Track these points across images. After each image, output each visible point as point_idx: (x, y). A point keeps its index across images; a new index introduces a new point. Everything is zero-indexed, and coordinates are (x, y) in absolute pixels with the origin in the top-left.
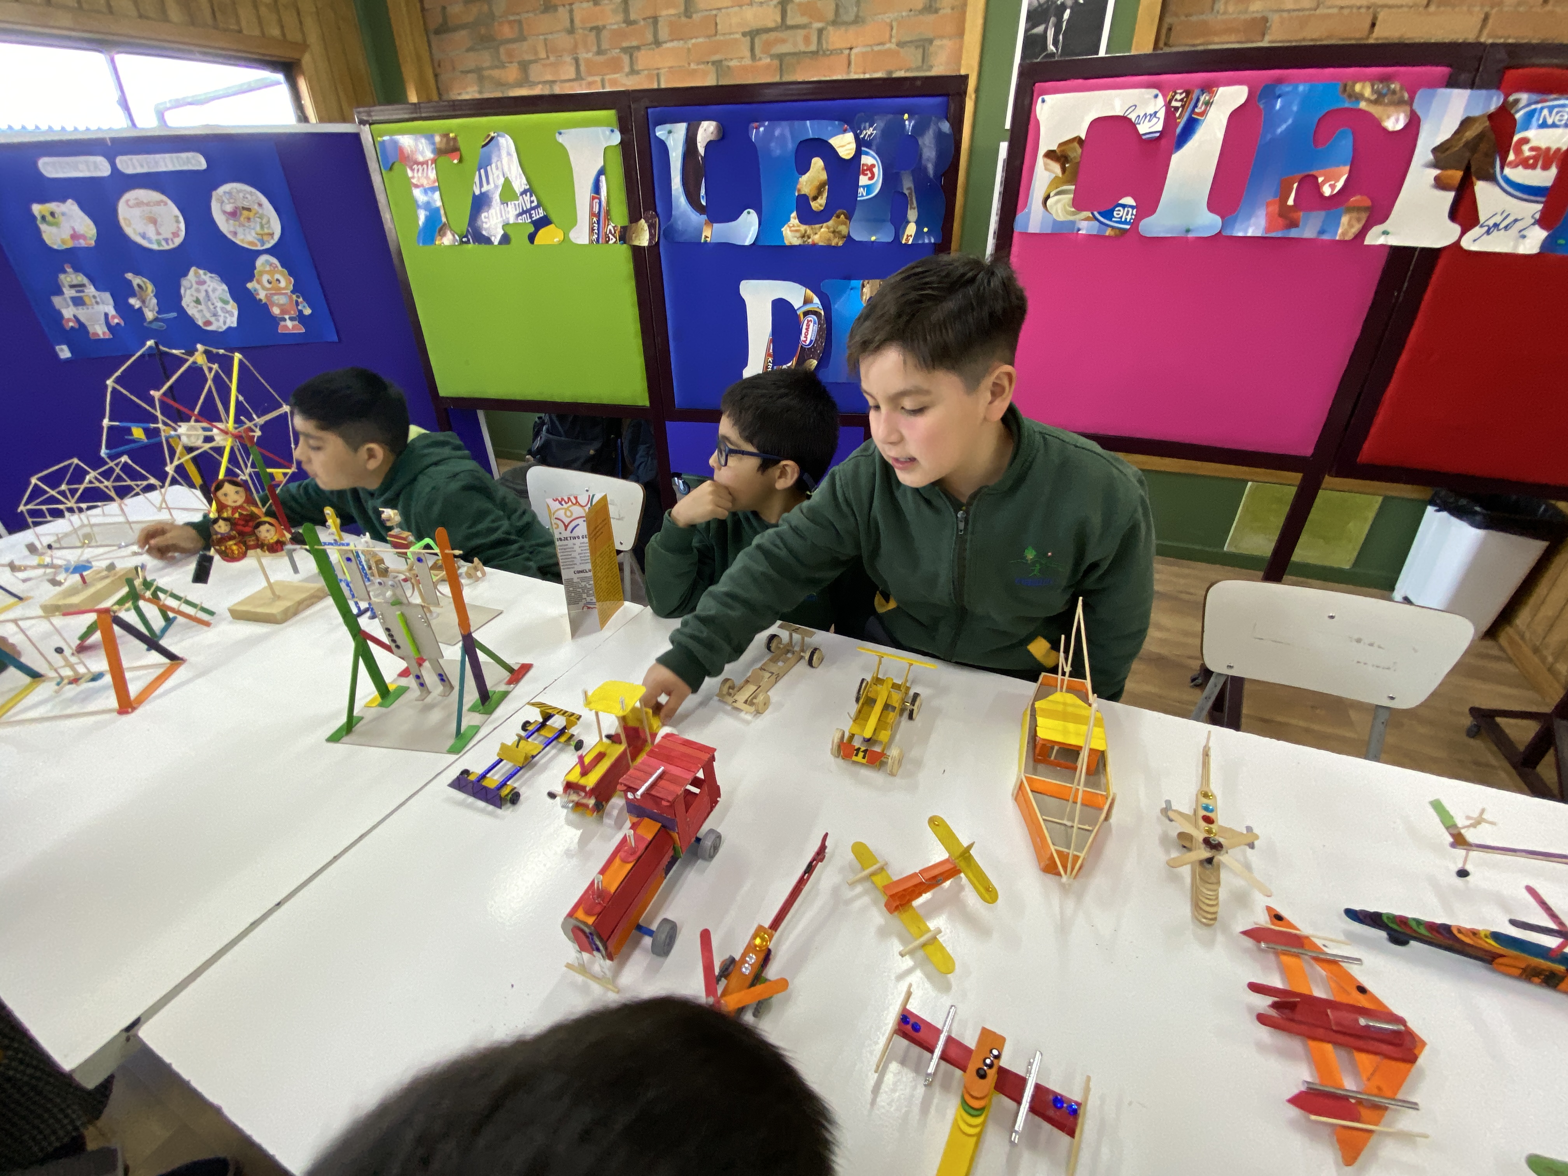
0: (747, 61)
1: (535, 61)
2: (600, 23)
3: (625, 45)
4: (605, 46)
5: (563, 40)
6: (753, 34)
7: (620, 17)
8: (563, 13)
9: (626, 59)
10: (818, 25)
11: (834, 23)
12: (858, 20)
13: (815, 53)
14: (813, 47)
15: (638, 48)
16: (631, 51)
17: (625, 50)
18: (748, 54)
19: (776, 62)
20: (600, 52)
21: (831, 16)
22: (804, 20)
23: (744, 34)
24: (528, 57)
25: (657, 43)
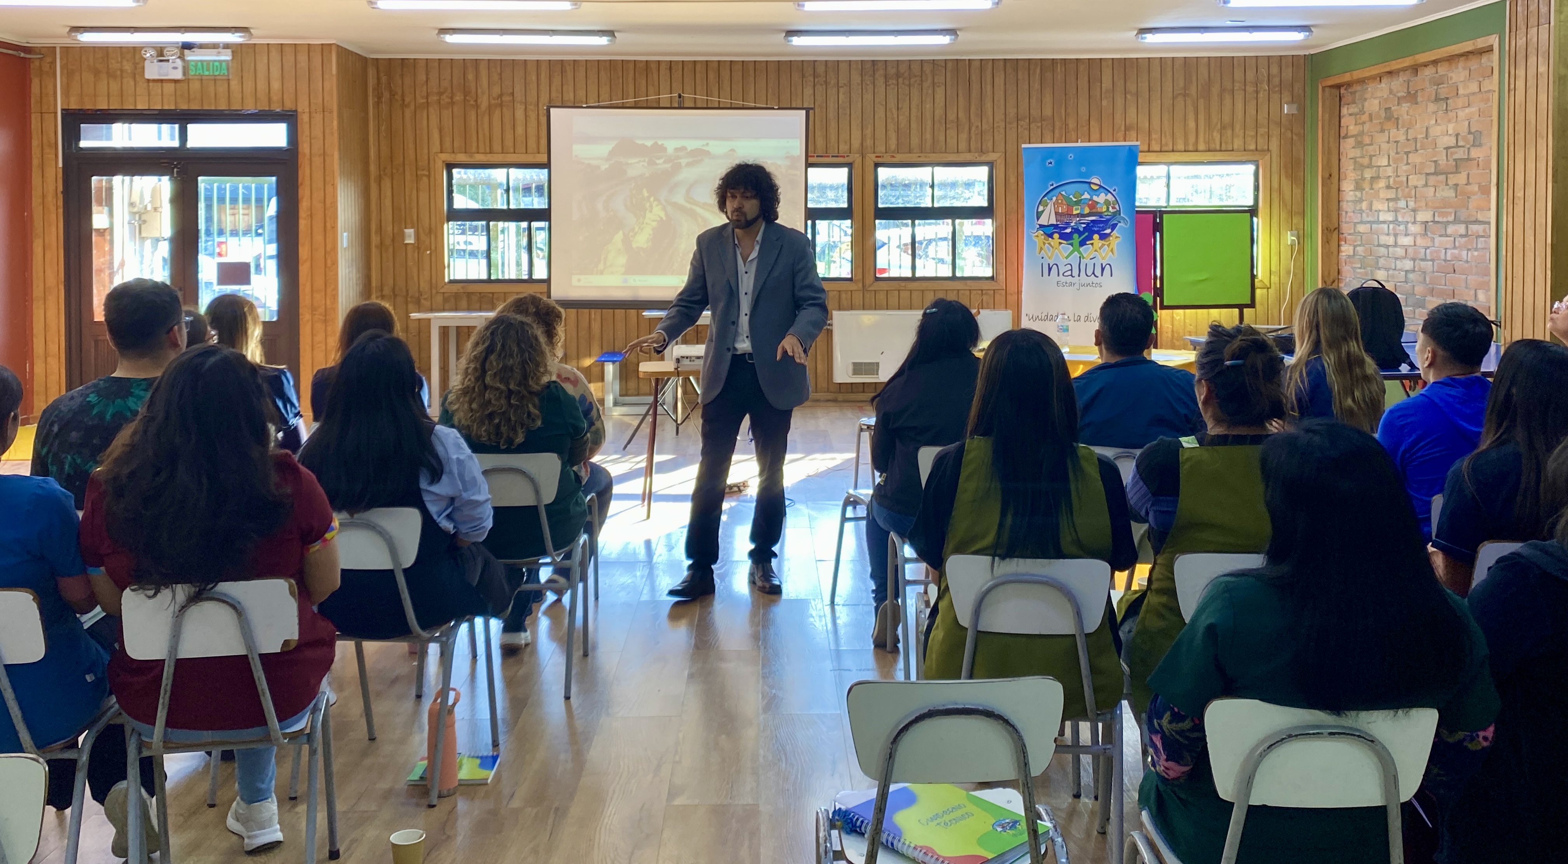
0: (1445, 162)
1: (1374, 156)
2: (1398, 139)
3: (1406, 150)
4: (1399, 150)
5: (1385, 146)
6: (1447, 149)
7: (1404, 138)
8: (1387, 132)
9: (1405, 156)
10: (1468, 146)
11: (1474, 145)
15: (1410, 152)
16: (1407, 153)
18: (1445, 158)
19: (1455, 163)
20: (1397, 153)
21: (1472, 142)
22: (1463, 144)
23: (1444, 149)
24: (1373, 153)
25: (1417, 150)
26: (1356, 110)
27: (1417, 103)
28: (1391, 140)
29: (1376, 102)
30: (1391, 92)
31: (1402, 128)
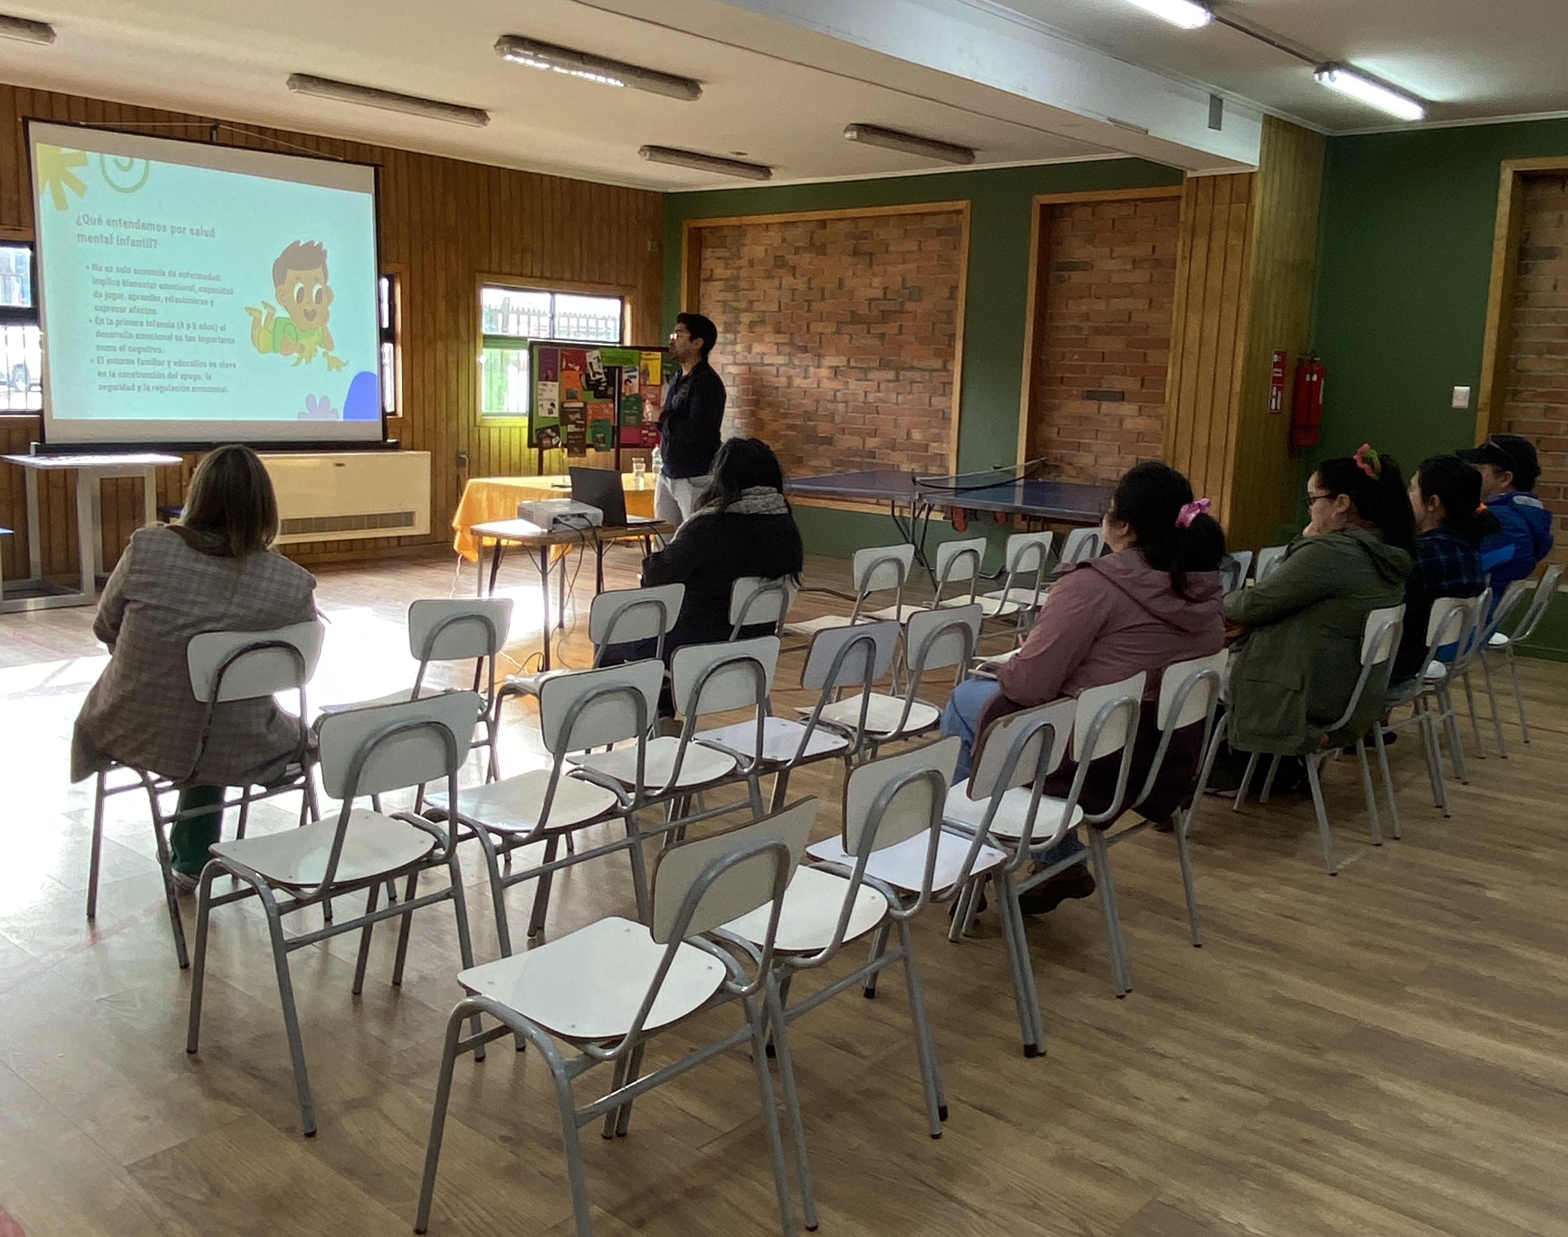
0: (867, 312)
1: (756, 301)
5: (773, 292)
6: (870, 300)
8: (776, 279)
10: (902, 300)
11: (910, 299)
12: (919, 300)
13: (899, 312)
14: (898, 309)
17: (806, 301)
18: (866, 308)
19: (880, 314)
20: (793, 300)
21: (907, 296)
22: (895, 297)
23: (866, 300)
24: (753, 298)
26: (728, 254)
27: (825, 255)
28: (783, 286)
29: (762, 248)
30: (784, 241)
31: (802, 276)
